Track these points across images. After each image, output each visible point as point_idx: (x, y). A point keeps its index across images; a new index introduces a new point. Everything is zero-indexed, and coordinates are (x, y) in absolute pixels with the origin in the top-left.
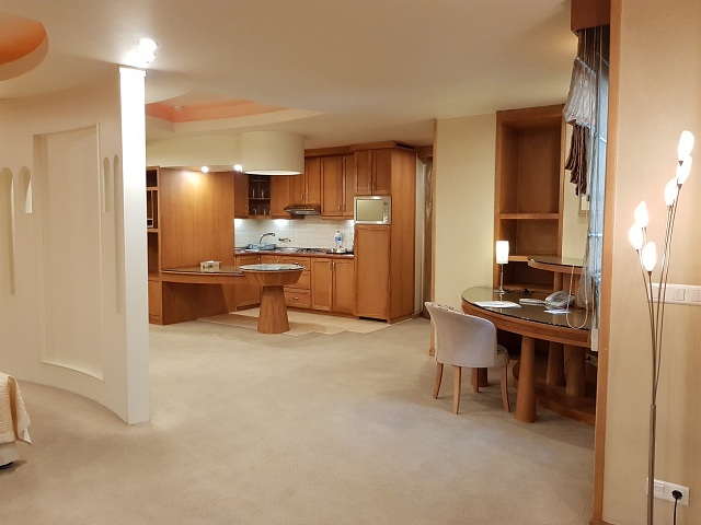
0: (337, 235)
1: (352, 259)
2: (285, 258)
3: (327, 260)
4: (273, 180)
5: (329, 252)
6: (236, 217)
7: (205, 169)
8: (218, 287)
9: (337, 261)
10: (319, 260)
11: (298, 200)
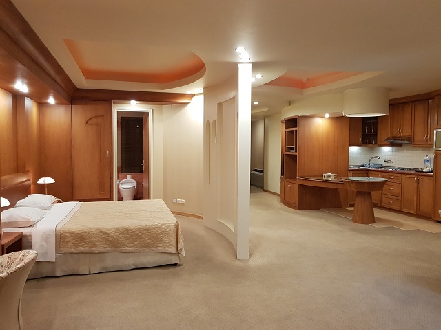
0: (425, 158)
1: (432, 176)
2: (384, 174)
3: (414, 176)
4: (379, 120)
5: (417, 171)
6: (351, 145)
7: (327, 116)
8: (336, 190)
9: (421, 177)
10: (408, 176)
11: (395, 134)
